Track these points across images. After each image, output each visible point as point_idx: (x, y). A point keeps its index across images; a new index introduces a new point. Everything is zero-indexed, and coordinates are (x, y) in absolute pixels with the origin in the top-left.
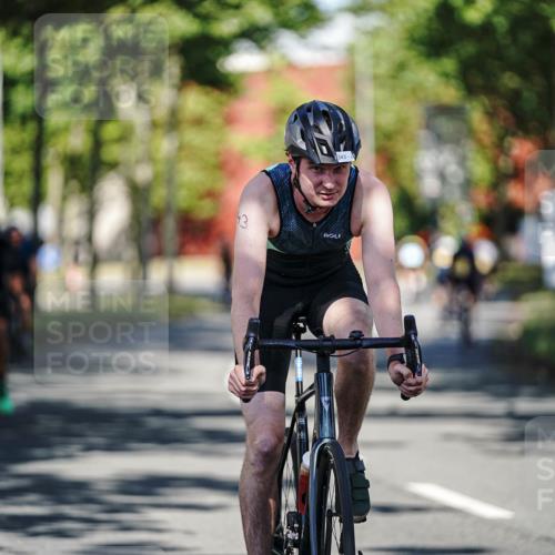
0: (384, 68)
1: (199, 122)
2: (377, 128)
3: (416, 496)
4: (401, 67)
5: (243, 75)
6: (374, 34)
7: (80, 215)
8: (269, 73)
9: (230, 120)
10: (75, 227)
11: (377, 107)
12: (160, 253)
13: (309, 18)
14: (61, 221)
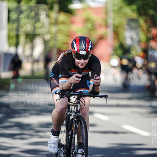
0: (116, 8)
1: (63, 23)
2: (114, 25)
3: (124, 129)
4: (121, 8)
5: (76, 10)
8: (83, 9)
9: (72, 22)
10: (28, 52)
11: (114, 19)
14: (24, 51)
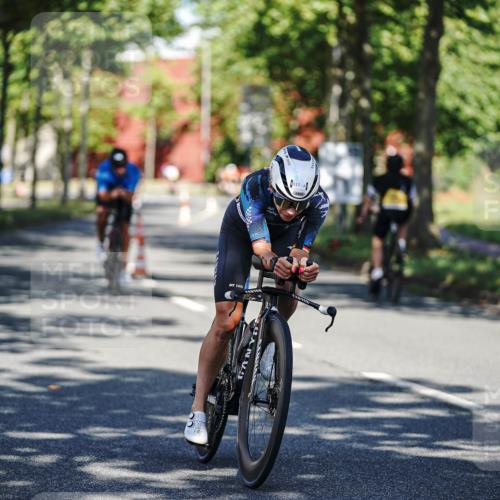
0: (219, 62)
2: (213, 100)
4: (230, 63)
6: (213, 40)
7: (26, 150)
8: (146, 63)
10: (23, 158)
11: (213, 87)
12: (75, 175)
13: (174, 30)
14: (14, 153)
